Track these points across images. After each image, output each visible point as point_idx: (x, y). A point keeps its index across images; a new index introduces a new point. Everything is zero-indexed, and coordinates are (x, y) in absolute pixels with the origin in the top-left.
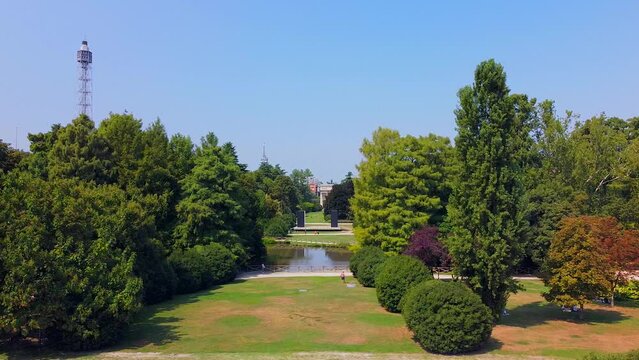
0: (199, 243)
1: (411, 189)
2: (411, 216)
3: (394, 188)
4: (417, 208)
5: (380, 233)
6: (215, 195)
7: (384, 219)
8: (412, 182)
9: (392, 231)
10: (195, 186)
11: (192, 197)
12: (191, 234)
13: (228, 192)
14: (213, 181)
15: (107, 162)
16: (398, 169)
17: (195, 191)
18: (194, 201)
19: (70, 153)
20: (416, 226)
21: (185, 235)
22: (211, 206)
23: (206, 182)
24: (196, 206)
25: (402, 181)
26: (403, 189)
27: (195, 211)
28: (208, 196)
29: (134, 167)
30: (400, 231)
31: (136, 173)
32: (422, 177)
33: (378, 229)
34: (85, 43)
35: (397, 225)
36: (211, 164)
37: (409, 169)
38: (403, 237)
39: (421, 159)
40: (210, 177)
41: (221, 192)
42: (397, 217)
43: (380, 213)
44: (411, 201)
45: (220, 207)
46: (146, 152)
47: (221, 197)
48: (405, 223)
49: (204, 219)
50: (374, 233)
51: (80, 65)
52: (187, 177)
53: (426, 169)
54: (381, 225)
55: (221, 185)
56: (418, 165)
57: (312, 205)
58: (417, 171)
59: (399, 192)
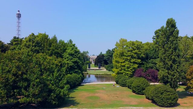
0: (69, 74)
1: (132, 57)
2: (133, 65)
3: (127, 57)
4: (134, 63)
5: (123, 70)
6: (74, 59)
7: (124, 66)
8: (132, 55)
9: (126, 70)
10: (68, 56)
11: (67, 59)
12: (66, 71)
13: (78, 58)
14: (73, 54)
15: (41, 48)
16: (128, 51)
17: (68, 58)
18: (67, 60)
19: (29, 45)
20: (134, 68)
21: (65, 71)
22: (73, 62)
23: (71, 55)
24: (68, 62)
25: (129, 54)
26: (130, 57)
27: (68, 64)
28: (72, 59)
29: (49, 50)
30: (129, 70)
31: (50, 52)
32: (135, 53)
33: (122, 69)
35: (128, 68)
36: (72, 49)
37: (131, 51)
38: (130, 72)
39: (135, 48)
40: (72, 53)
41: (75, 58)
42: (128, 66)
43: (123, 64)
44: (132, 61)
45: (75, 62)
46: (52, 45)
48: (131, 67)
49: (70, 66)
50: (121, 70)
51: (17, 18)
52: (65, 53)
53: (136, 51)
54: (123, 68)
55: (75, 55)
56: (134, 50)
57: (89, 62)
59: (129, 58)
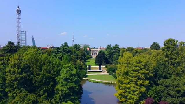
0: (63, 101)
1: (139, 78)
2: (140, 89)
3: (133, 77)
4: (141, 85)
5: (127, 93)
6: (69, 84)
7: (129, 88)
8: (139, 75)
9: (132, 93)
10: (61, 80)
11: (61, 84)
12: (60, 98)
13: (74, 82)
14: (69, 78)
15: (28, 74)
16: (134, 71)
17: (62, 82)
18: (61, 86)
19: (14, 72)
20: (141, 92)
21: (58, 99)
22: (68, 88)
23: (66, 80)
24: (62, 88)
25: (135, 75)
26: (136, 78)
27: (62, 91)
28: (66, 85)
29: (38, 75)
30: (135, 93)
31: (40, 77)
32: (142, 74)
33: (126, 91)
34: (18, 7)
35: (134, 91)
36: (67, 71)
37: (138, 71)
38: (137, 96)
39: (142, 67)
40: (67, 78)
41: (71, 83)
42: (134, 89)
43: (128, 86)
44: (139, 82)
45: (71, 88)
46: (43, 68)
47: (71, 85)
48: (137, 91)
49: (65, 93)
50: (124, 92)
51: (17, 14)
52: (58, 76)
53: (144, 71)
54: (128, 90)
55: (71, 80)
56: (141, 69)
58: (141, 71)
59: (135, 79)
